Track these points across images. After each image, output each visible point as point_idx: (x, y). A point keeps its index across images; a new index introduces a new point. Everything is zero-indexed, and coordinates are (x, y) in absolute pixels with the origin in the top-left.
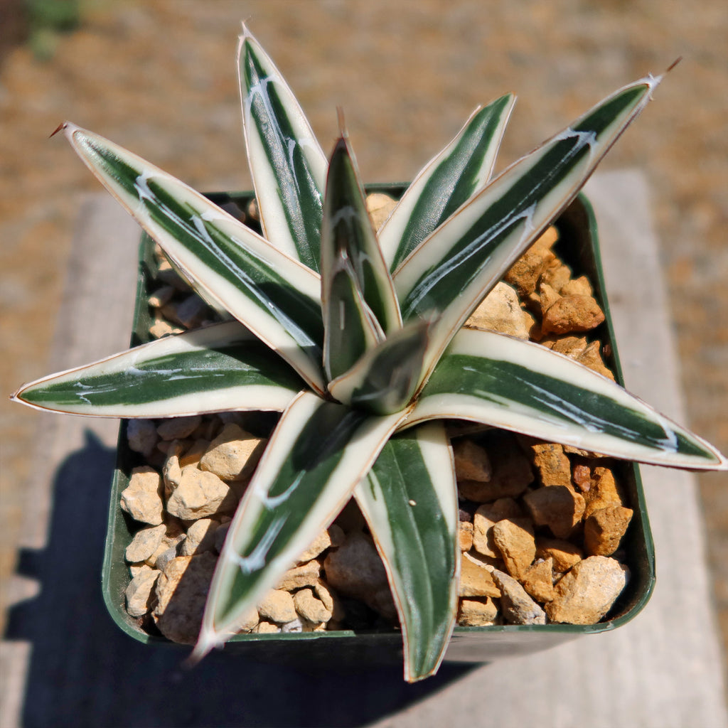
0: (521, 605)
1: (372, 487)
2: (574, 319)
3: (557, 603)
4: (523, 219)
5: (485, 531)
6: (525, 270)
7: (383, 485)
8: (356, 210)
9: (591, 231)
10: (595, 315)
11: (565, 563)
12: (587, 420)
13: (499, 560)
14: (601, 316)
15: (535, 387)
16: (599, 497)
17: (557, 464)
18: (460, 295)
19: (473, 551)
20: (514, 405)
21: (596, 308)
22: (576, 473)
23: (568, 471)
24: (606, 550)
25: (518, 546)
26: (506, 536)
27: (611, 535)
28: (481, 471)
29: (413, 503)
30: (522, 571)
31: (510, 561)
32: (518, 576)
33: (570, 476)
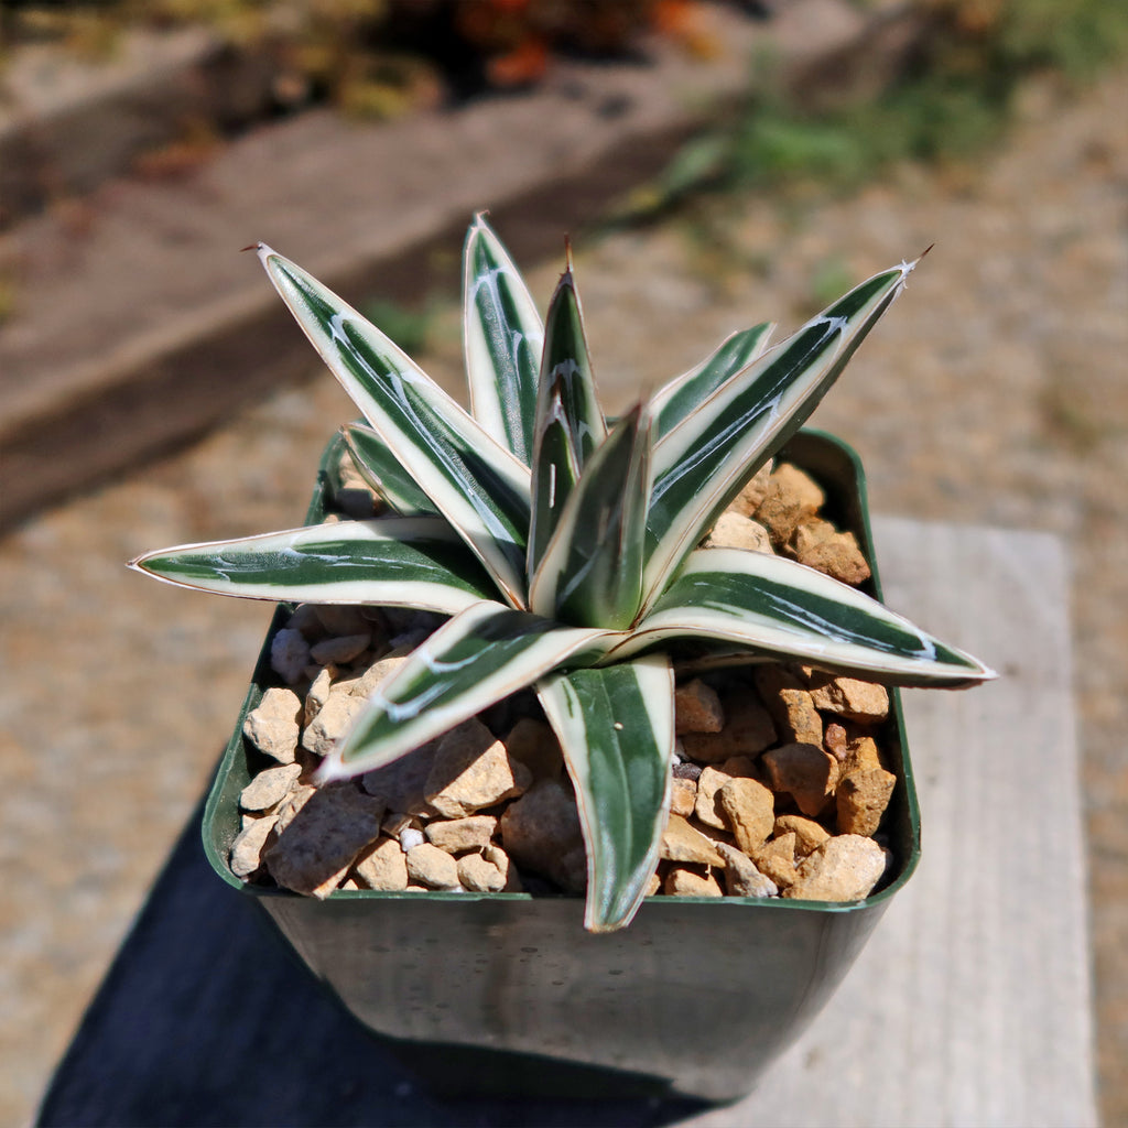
0: (751, 879)
1: (570, 704)
2: (833, 567)
3: (798, 886)
4: (769, 409)
5: (712, 794)
6: (779, 510)
7: (584, 703)
8: (577, 363)
9: (858, 484)
10: (858, 567)
11: (811, 841)
12: (834, 632)
13: (727, 833)
14: (866, 571)
15: (775, 598)
16: (857, 766)
17: (806, 720)
18: (695, 497)
19: (693, 819)
20: (749, 615)
21: (860, 559)
22: (828, 734)
23: (819, 731)
24: (862, 826)
25: (753, 811)
26: (737, 796)
27: (867, 801)
28: (709, 714)
29: (619, 726)
30: (755, 845)
31: (740, 829)
32: (750, 851)
33: (821, 738)
